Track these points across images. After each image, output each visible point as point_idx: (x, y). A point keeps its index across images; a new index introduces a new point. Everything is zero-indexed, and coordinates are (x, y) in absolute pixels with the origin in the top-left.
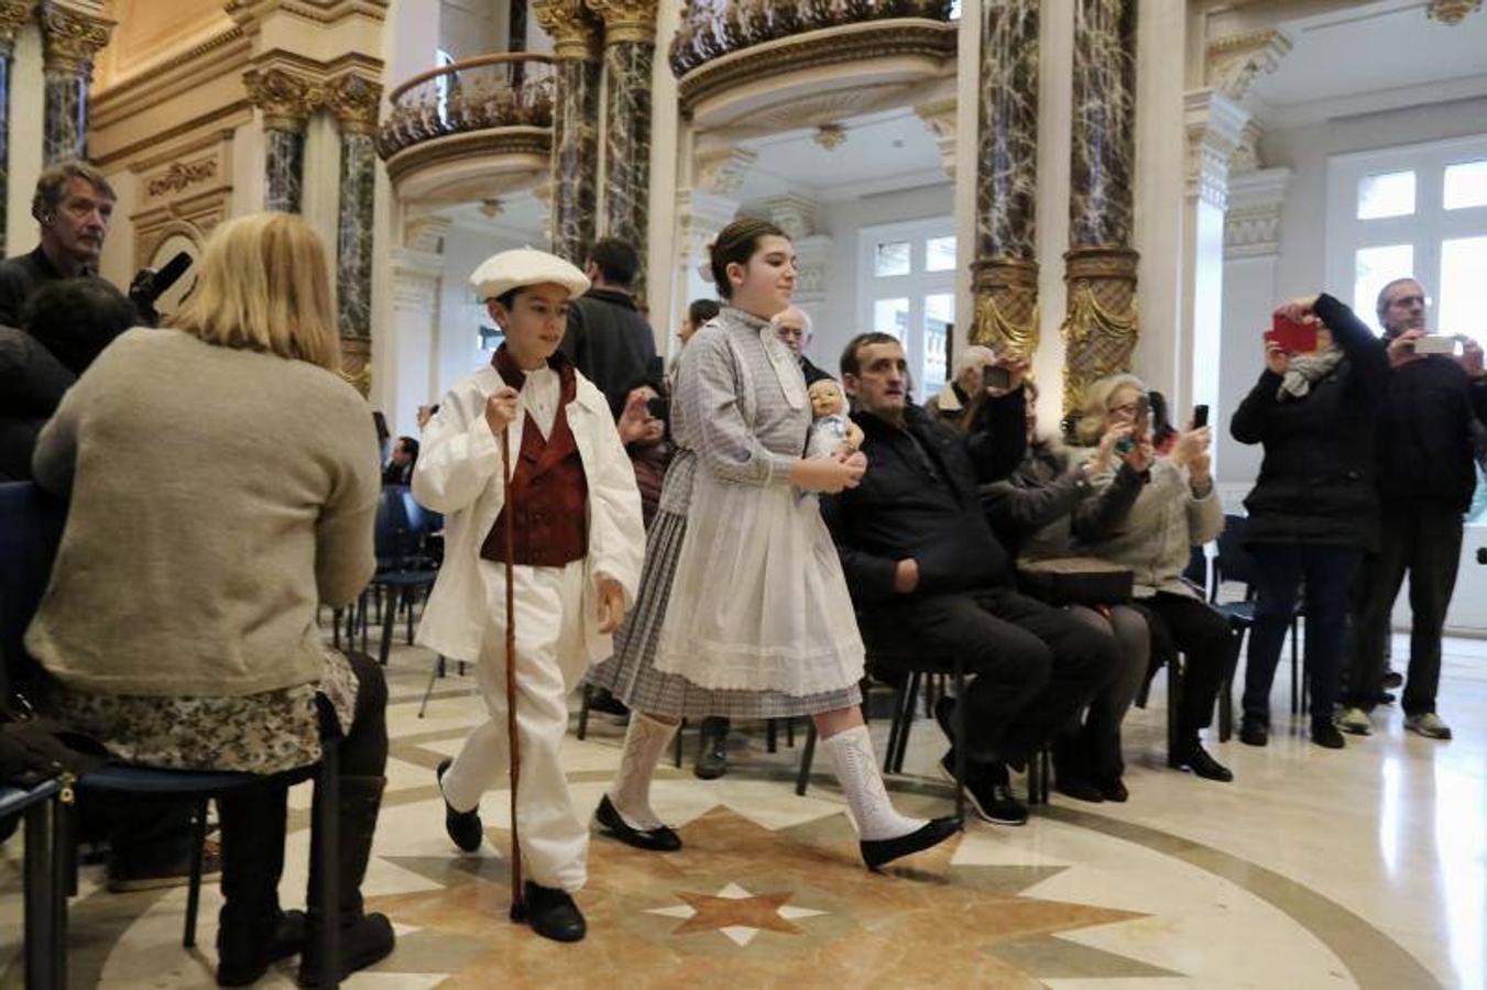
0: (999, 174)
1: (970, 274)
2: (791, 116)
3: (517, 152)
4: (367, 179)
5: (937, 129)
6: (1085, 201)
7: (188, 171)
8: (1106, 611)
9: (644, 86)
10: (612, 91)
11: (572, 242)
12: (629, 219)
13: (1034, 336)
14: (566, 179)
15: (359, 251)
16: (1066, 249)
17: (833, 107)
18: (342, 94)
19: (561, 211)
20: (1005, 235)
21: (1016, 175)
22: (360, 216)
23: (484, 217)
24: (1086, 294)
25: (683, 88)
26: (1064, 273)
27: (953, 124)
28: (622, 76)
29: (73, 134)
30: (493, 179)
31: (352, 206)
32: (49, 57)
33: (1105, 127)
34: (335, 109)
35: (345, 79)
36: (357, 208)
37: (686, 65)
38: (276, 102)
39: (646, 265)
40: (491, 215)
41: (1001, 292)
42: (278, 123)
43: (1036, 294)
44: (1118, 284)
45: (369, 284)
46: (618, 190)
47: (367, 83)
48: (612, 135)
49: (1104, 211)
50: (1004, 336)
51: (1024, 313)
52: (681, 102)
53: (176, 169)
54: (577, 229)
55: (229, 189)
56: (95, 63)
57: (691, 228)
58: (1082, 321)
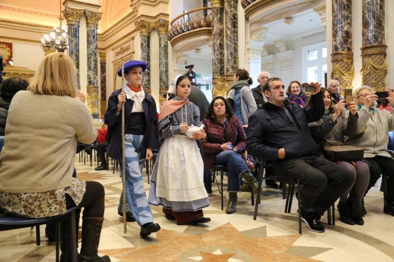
0: (339, 26)
1: (331, 57)
2: (276, 16)
3: (203, 35)
4: (166, 46)
5: (320, 14)
6: (367, 31)
7: (124, 49)
8: (354, 163)
9: (235, 13)
10: (226, 15)
11: (218, 58)
12: (232, 50)
13: (352, 74)
14: (216, 41)
15: (165, 66)
16: (361, 46)
17: (289, 12)
18: (158, 24)
19: (214, 50)
20: (342, 44)
21: (344, 25)
22: (165, 57)
23: (196, 53)
24: (369, 60)
25: (246, 11)
26: (361, 54)
27: (325, 12)
28: (229, 10)
29: (93, 42)
30: (197, 43)
31: (162, 54)
32: (87, 24)
33: (373, 7)
34: (157, 29)
35: (159, 21)
36: (164, 54)
37: (246, 5)
38: (142, 29)
39: (238, 63)
40: (198, 53)
41: (341, 62)
42: (143, 34)
43: (352, 62)
44: (379, 56)
45: (168, 74)
46: (229, 43)
47: (165, 21)
48: (227, 27)
49: (374, 33)
50: (342, 75)
51: (349, 68)
52: (246, 16)
53: (122, 49)
54: (219, 54)
55: (134, 52)
56: (98, 24)
57: (250, 51)
58: (367, 69)
